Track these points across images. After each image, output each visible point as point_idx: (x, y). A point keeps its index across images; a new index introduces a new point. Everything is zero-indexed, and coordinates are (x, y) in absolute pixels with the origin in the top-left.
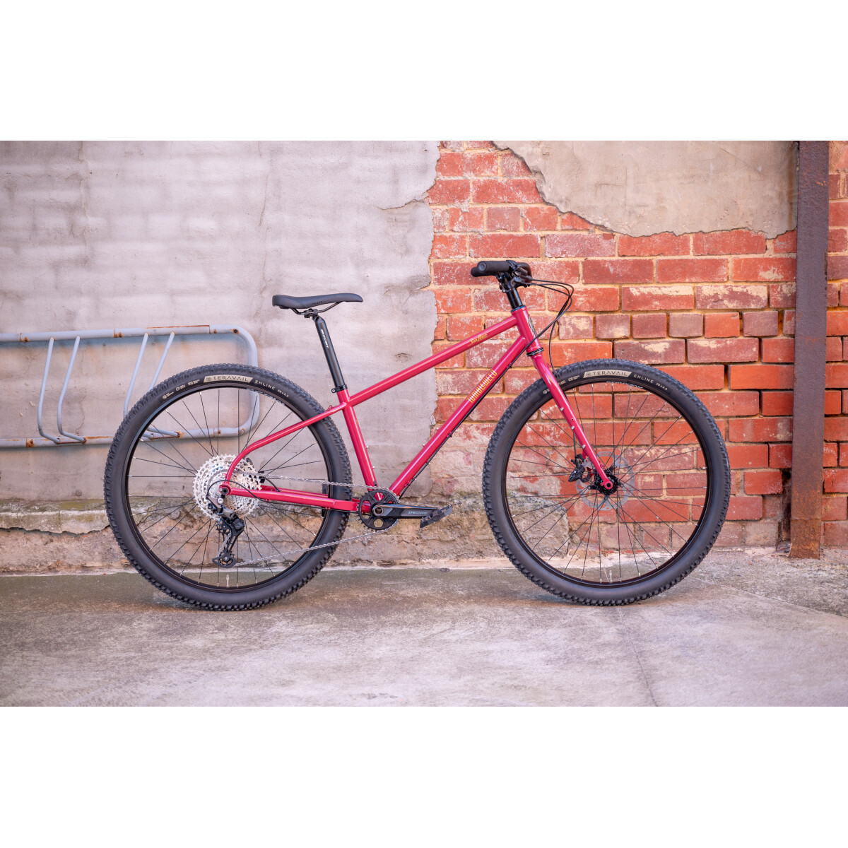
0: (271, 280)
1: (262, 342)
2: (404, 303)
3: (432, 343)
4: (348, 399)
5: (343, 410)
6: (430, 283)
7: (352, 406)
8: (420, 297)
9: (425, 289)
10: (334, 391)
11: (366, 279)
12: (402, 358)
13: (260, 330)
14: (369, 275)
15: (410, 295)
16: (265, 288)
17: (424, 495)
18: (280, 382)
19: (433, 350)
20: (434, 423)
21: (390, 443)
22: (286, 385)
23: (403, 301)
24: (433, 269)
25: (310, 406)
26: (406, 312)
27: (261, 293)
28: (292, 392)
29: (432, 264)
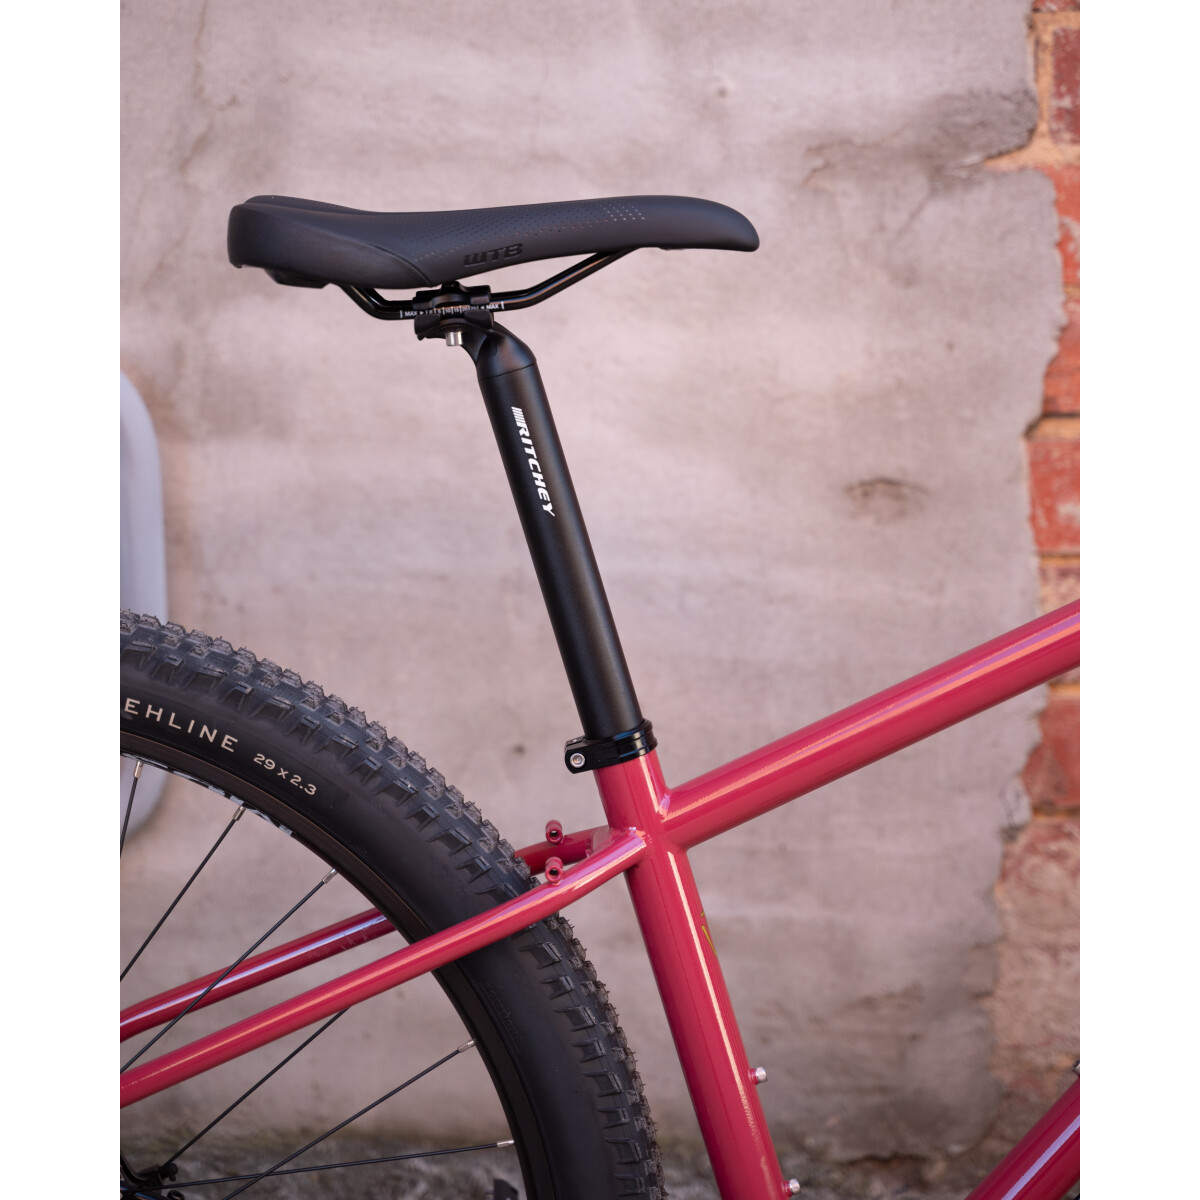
0: (234, 101)
1: (188, 411)
2: (900, 233)
3: (1030, 430)
4: (659, 807)
5: (631, 871)
6: (1032, 132)
7: (682, 847)
8: (978, 203)
9: (1004, 164)
10: (578, 761)
11: (711, 109)
12: (881, 501)
13: (178, 354)
14: (730, 85)
15: (933, 192)
16: (202, 144)
17: (956, 1149)
18: (273, 711)
19: (1034, 465)
20: (1023, 814)
21: (803, 910)
22: (302, 730)
23: (895, 220)
24: (1048, 59)
25: (441, 848)
26: (908, 277)
27: (184, 165)
28: (341, 767)
29: (1048, 38)
